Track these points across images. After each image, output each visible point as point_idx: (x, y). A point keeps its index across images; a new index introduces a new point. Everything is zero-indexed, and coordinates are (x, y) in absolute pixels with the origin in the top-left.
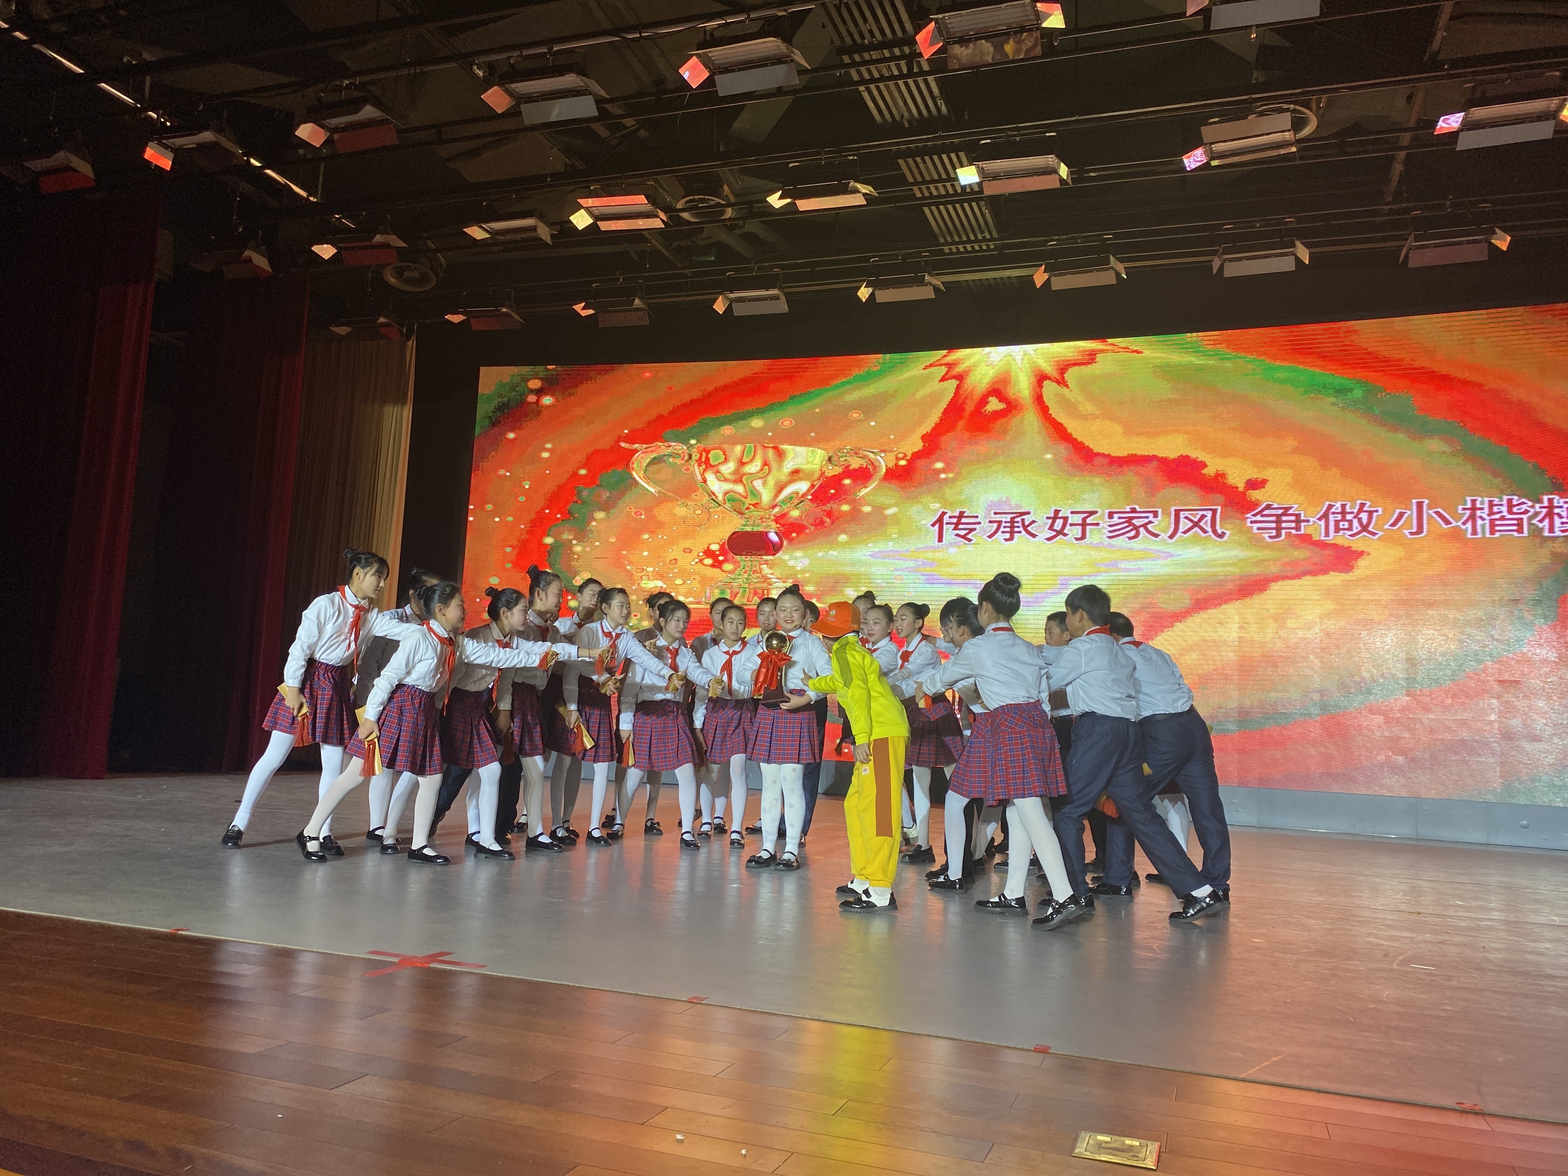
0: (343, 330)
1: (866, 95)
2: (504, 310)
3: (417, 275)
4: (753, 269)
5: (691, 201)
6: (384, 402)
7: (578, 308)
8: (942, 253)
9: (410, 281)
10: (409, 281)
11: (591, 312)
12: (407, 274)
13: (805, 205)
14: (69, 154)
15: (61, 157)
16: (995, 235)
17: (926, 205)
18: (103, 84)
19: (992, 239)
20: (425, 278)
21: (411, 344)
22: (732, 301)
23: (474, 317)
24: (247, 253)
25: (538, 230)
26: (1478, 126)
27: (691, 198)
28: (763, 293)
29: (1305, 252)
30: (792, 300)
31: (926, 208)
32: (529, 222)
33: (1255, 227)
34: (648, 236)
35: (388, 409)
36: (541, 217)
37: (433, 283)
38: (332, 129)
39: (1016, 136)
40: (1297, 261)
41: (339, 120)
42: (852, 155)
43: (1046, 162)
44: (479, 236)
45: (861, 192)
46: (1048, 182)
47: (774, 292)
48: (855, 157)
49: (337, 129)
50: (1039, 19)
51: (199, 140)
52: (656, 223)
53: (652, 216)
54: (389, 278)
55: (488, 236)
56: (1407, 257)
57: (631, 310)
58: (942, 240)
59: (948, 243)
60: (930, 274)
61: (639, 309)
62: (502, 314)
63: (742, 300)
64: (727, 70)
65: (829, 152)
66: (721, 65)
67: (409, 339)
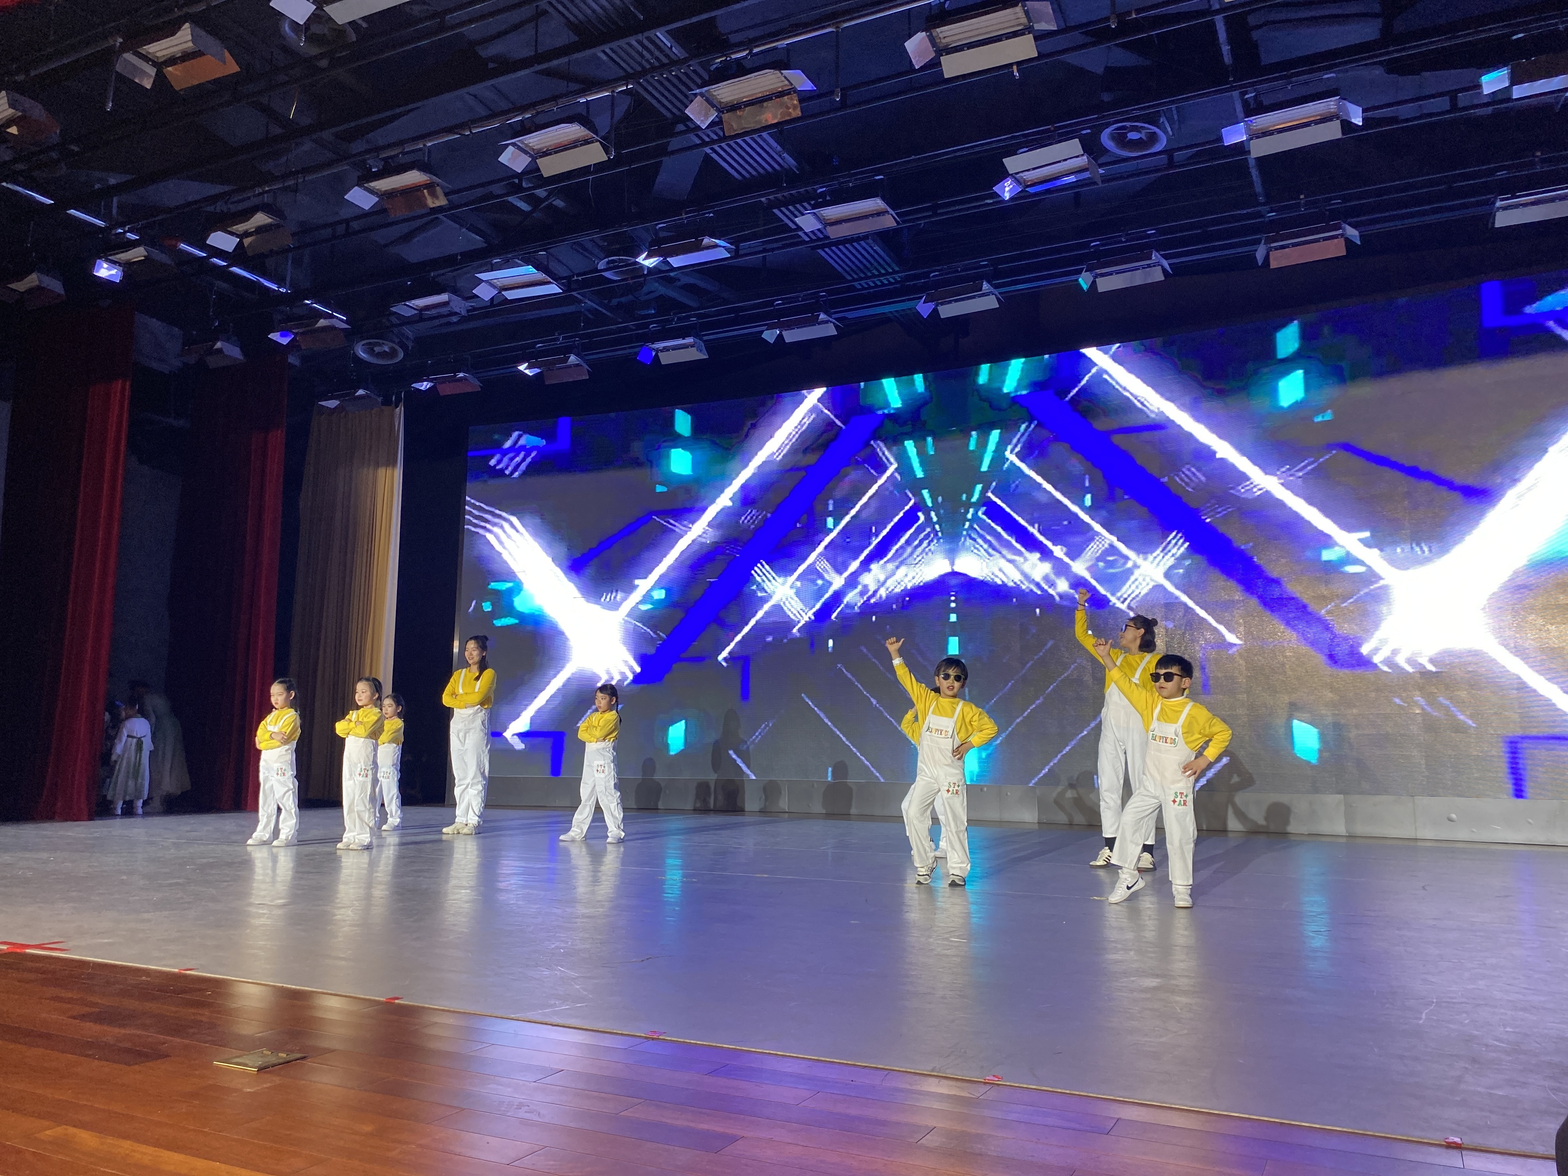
0: (332, 404)
2: (461, 375)
3: (387, 350)
4: (673, 320)
5: (608, 263)
6: (377, 465)
7: (522, 368)
8: (854, 289)
9: (383, 355)
10: (380, 355)
11: (537, 371)
12: (377, 349)
13: (676, 261)
14: (43, 277)
15: (33, 279)
16: (897, 269)
17: (818, 247)
18: (72, 212)
19: (895, 272)
20: (393, 353)
21: (400, 411)
22: (657, 351)
23: (439, 383)
24: (219, 345)
25: (451, 304)
26: (1266, 133)
27: (610, 259)
28: (680, 342)
29: (1165, 263)
30: (710, 347)
31: (820, 251)
32: (444, 297)
33: (1122, 242)
34: (579, 296)
35: (381, 471)
36: (455, 291)
37: (401, 355)
38: (237, 236)
39: (849, 181)
40: (1164, 271)
41: (241, 228)
42: (709, 213)
43: (875, 204)
44: (408, 313)
45: (720, 246)
46: (889, 222)
47: (689, 340)
48: (711, 215)
49: (247, 234)
50: (792, 84)
51: (138, 254)
52: (554, 289)
53: (549, 283)
54: (362, 355)
55: (416, 312)
56: (1267, 258)
57: (570, 366)
58: (849, 278)
59: (854, 280)
60: (826, 313)
61: (577, 365)
62: (461, 379)
63: (666, 349)
64: (546, 153)
65: (690, 212)
66: (540, 149)
67: (397, 407)
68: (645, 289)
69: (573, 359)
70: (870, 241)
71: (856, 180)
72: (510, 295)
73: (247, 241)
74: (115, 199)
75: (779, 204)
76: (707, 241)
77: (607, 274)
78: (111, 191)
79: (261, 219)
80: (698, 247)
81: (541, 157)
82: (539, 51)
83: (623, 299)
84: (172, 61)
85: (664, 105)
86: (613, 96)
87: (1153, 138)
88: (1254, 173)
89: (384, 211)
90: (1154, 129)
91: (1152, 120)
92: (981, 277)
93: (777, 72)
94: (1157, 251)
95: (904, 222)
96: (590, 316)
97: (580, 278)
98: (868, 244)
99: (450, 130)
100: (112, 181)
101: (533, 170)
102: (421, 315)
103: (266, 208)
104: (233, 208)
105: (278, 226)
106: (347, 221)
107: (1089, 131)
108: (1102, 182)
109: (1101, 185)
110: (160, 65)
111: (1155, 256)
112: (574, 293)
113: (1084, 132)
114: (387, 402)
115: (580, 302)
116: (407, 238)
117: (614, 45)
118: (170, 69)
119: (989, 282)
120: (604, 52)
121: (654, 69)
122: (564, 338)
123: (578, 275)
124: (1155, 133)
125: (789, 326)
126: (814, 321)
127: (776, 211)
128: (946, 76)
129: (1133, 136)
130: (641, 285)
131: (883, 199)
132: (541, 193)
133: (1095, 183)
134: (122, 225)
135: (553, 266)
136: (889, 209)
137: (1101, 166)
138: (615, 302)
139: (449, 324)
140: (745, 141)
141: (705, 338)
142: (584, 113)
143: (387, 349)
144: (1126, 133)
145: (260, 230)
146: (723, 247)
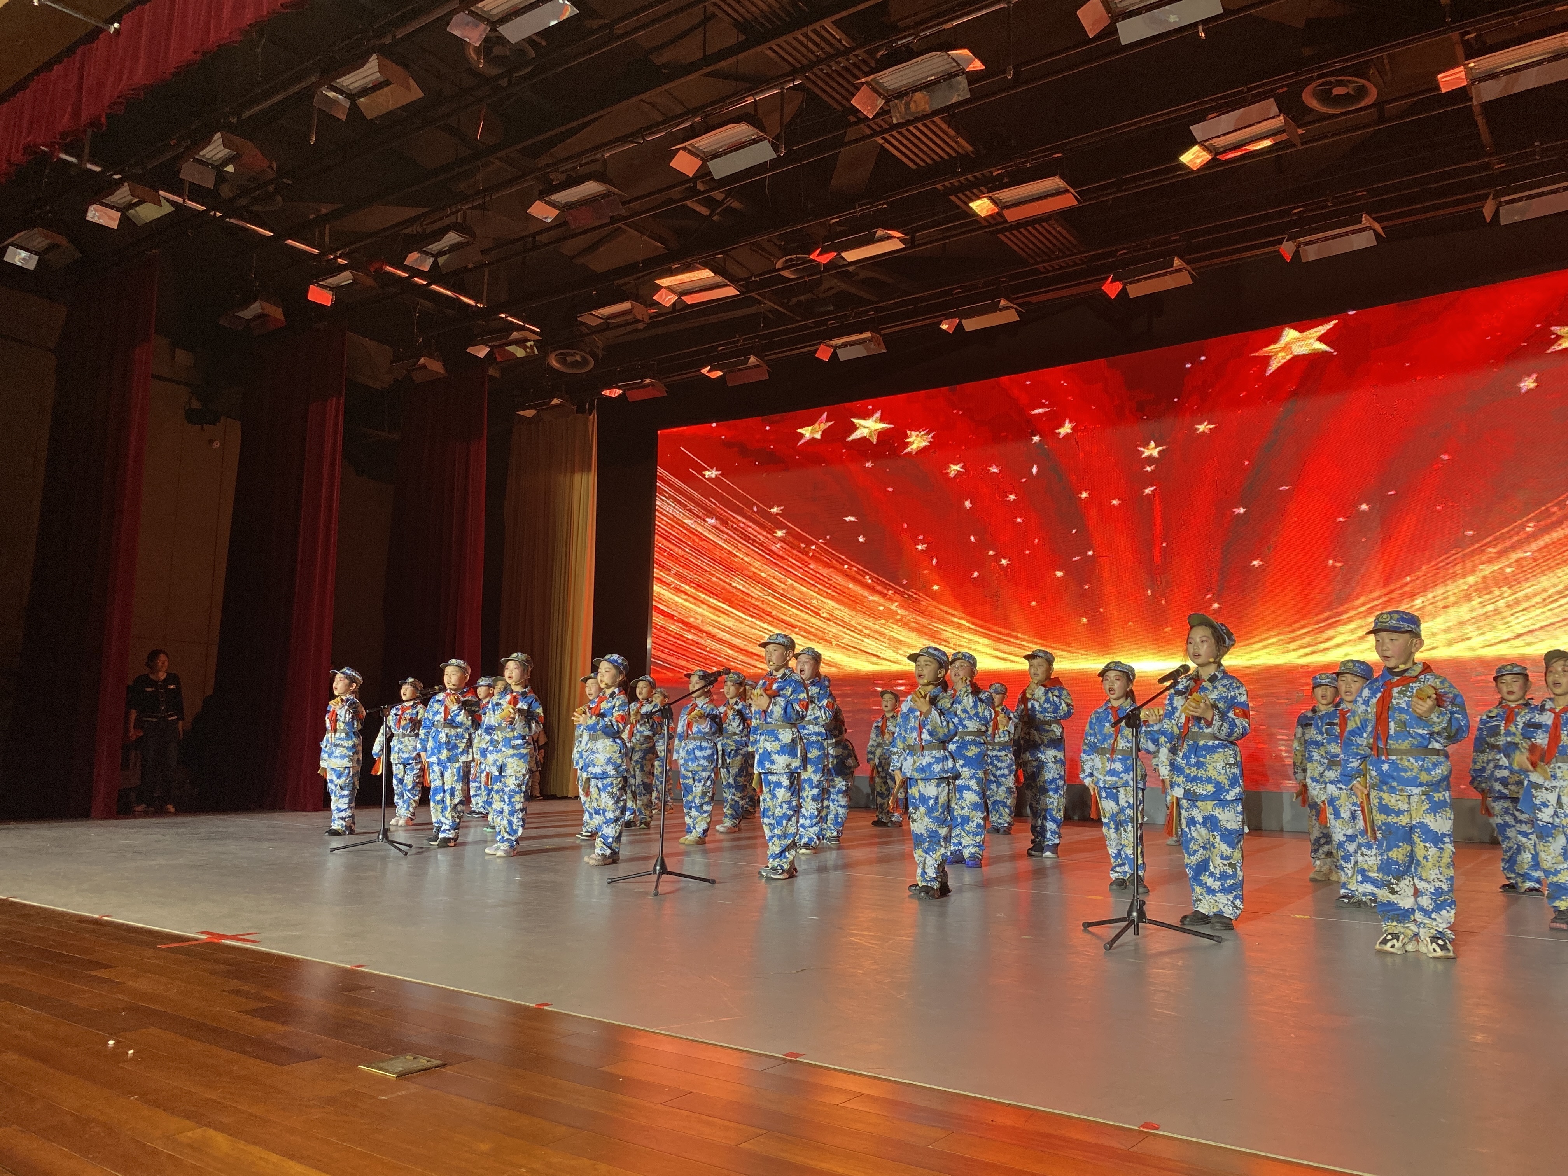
0: (530, 413)
1: (887, 146)
2: (648, 381)
4: (851, 315)
5: (786, 261)
6: (573, 472)
7: (705, 371)
8: (1037, 272)
9: (575, 364)
10: (572, 364)
11: (720, 373)
12: (569, 359)
13: (851, 256)
14: (265, 304)
15: (255, 308)
16: (1082, 248)
17: (998, 232)
18: (290, 242)
19: (1080, 252)
20: (585, 362)
21: (594, 417)
22: (835, 347)
23: (628, 390)
24: (422, 360)
25: (634, 311)
26: (1492, 76)
27: (788, 257)
28: (858, 337)
29: (1377, 227)
30: (888, 340)
31: (1000, 236)
32: (627, 305)
33: (1327, 207)
34: (757, 296)
35: (577, 477)
36: (637, 298)
37: (592, 363)
38: (433, 255)
39: (1026, 162)
40: (1377, 234)
41: (435, 247)
42: (883, 204)
43: (1054, 183)
44: (594, 322)
45: (894, 237)
46: (1069, 201)
47: (867, 335)
48: (885, 206)
49: (441, 253)
50: (959, 65)
51: (345, 278)
52: (731, 291)
53: (726, 285)
54: (555, 364)
55: (602, 321)
56: (1496, 214)
57: (750, 368)
58: (1032, 261)
59: (1037, 263)
60: (1007, 298)
61: (758, 366)
62: (647, 385)
63: (844, 345)
64: (715, 156)
65: (863, 205)
66: (710, 152)
67: (590, 414)
68: (825, 286)
69: (753, 360)
70: (1052, 222)
71: (1033, 160)
72: (689, 300)
73: (441, 260)
74: (328, 227)
75: (954, 191)
76: (880, 233)
77: (786, 274)
78: (322, 220)
79: (452, 237)
80: (871, 240)
81: (712, 159)
82: (708, 53)
83: (803, 298)
84: (365, 92)
85: (834, 98)
86: (782, 92)
87: (1362, 92)
88: (1480, 120)
89: (565, 223)
90: (1362, 81)
91: (1360, 71)
92: (1172, 254)
93: (944, 54)
94: (1368, 214)
95: (1085, 201)
96: (771, 316)
97: (758, 279)
98: (1049, 225)
99: (624, 139)
100: (324, 211)
101: (704, 173)
102: (608, 323)
103: (458, 228)
104: (429, 229)
105: (468, 244)
106: (534, 235)
107: (1286, 89)
108: (1303, 144)
109: (1300, 147)
110: (353, 97)
111: (1366, 220)
112: (752, 294)
113: (1280, 91)
114: (581, 410)
115: (760, 302)
116: (593, 248)
117: (781, 41)
118: (363, 100)
119: (1180, 257)
120: (771, 49)
121: (820, 61)
122: (744, 340)
123: (756, 276)
124: (1363, 86)
125: (969, 314)
126: (995, 308)
127: (952, 197)
128: (1123, 43)
129: (1338, 91)
130: (820, 282)
131: (1062, 177)
132: (718, 195)
133: (1294, 146)
134: (333, 251)
135: (731, 267)
136: (1069, 188)
137: (1300, 127)
138: (794, 301)
139: (636, 330)
140: (916, 128)
141: (883, 332)
142: (753, 113)
143: (578, 358)
144: (1331, 89)
145: (453, 248)
146: (898, 238)
